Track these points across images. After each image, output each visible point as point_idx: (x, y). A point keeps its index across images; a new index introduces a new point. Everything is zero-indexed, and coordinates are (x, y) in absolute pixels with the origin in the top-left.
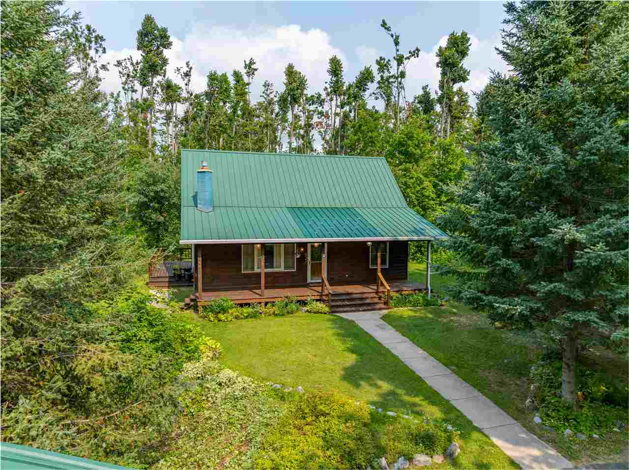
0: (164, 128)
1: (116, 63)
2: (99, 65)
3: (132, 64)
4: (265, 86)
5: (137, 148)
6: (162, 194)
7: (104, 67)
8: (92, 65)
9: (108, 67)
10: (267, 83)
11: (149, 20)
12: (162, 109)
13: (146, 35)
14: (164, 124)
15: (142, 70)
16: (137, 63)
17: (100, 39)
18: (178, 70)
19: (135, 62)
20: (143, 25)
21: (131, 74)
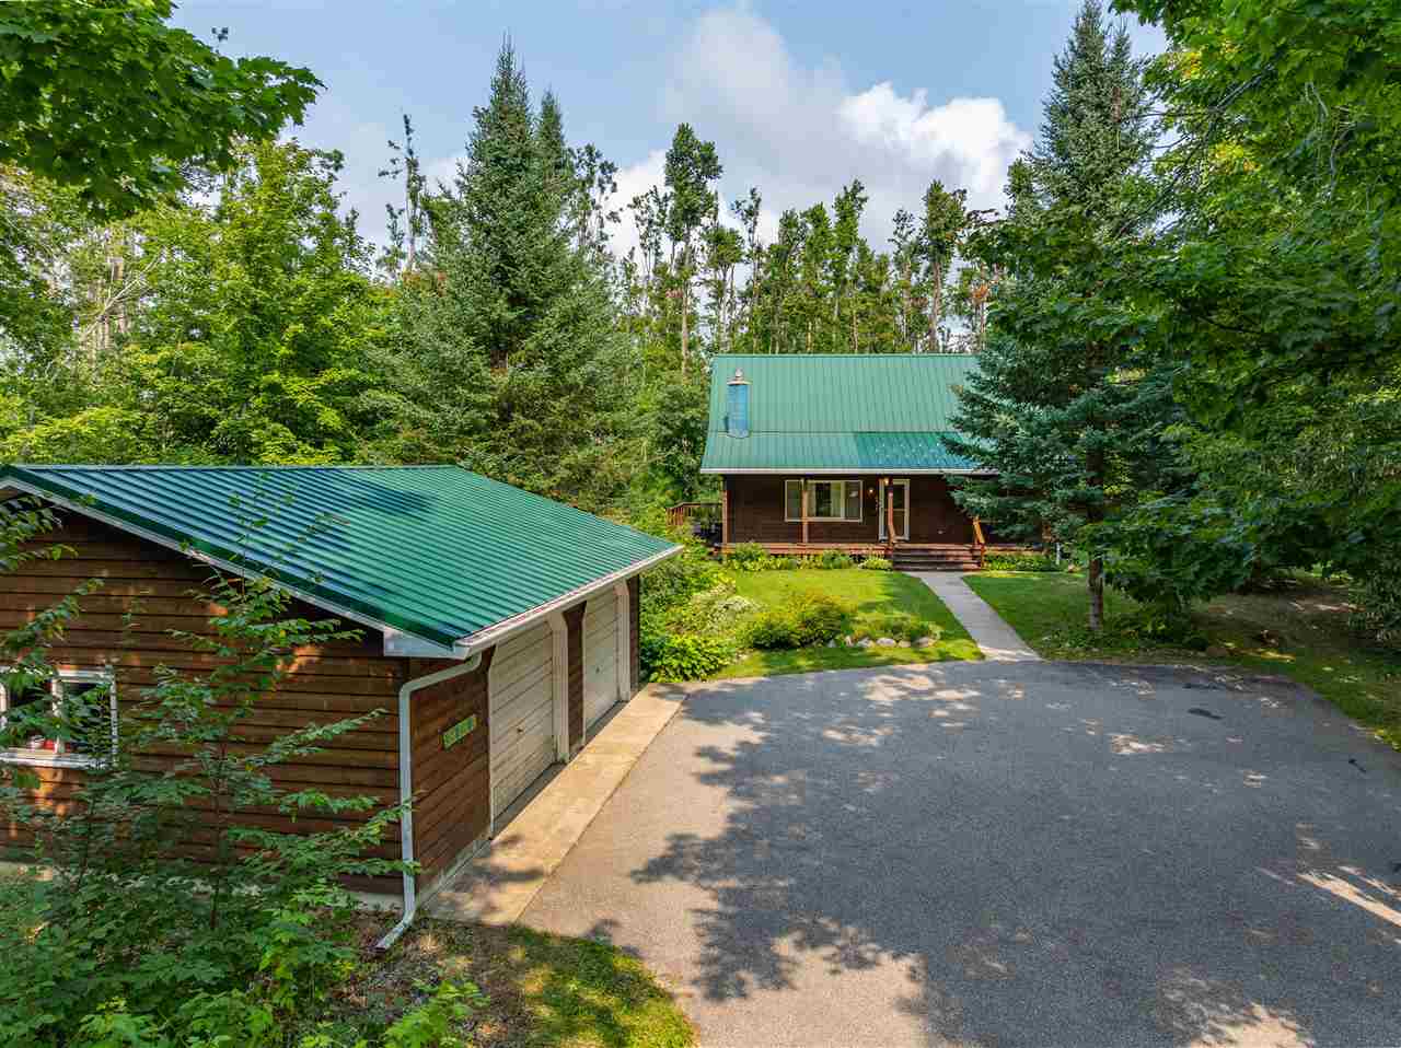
0: (712, 312)
1: (632, 203)
2: (605, 212)
3: (657, 201)
4: (897, 220)
5: (662, 350)
6: (692, 425)
7: (613, 216)
8: (594, 213)
9: (621, 215)
10: (902, 214)
11: (684, 132)
12: (708, 277)
13: (678, 160)
14: (711, 306)
15: (673, 212)
16: (666, 199)
17: (608, 168)
18: (738, 204)
19: (661, 196)
20: (676, 143)
21: (655, 219)
